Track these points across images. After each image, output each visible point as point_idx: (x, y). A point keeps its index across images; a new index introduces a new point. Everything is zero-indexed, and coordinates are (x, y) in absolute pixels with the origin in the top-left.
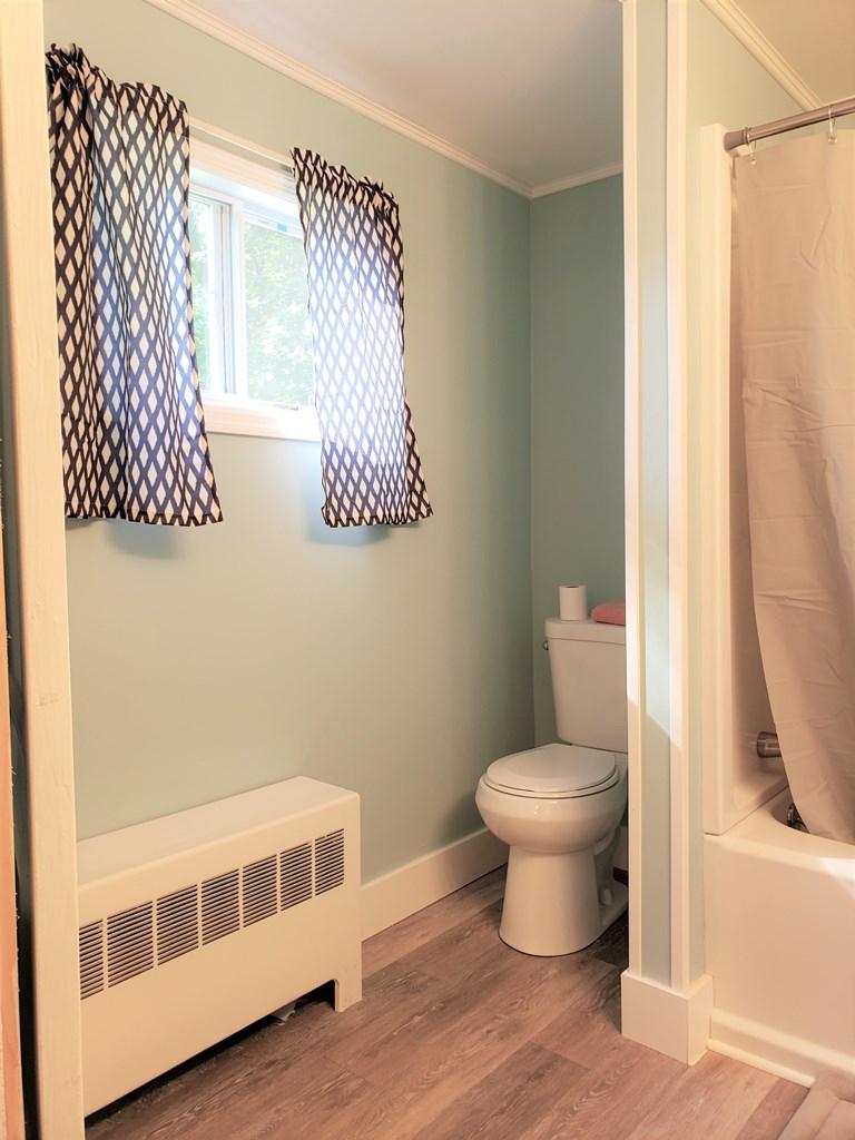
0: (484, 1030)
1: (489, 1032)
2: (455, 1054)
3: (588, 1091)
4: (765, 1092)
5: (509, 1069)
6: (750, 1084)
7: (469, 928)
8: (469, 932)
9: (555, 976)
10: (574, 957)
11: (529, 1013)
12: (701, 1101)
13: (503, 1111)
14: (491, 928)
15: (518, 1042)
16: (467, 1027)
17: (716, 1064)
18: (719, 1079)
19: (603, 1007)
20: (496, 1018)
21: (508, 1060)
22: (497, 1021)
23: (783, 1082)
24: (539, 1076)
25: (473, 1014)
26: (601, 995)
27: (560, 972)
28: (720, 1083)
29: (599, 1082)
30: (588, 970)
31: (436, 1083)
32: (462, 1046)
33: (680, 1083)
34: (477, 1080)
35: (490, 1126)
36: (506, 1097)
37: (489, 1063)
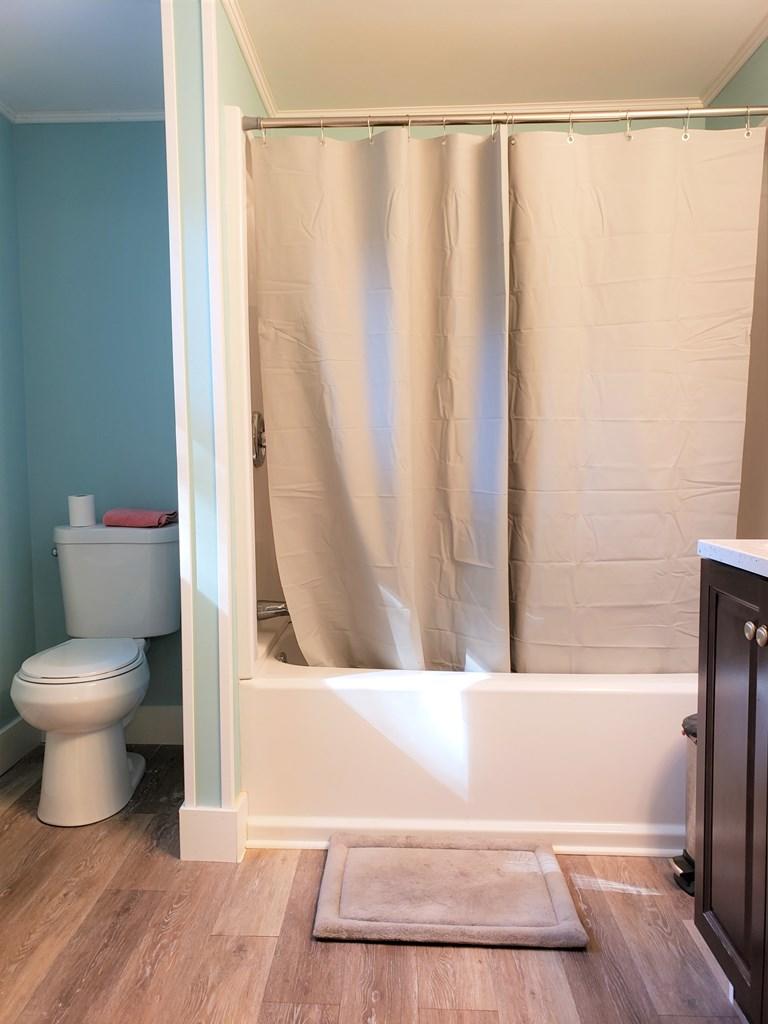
0: (61, 895)
1: (65, 895)
2: (42, 922)
3: (172, 905)
4: (297, 861)
5: (98, 914)
6: (284, 860)
7: (6, 824)
8: (6, 827)
9: (106, 836)
10: (117, 817)
11: (96, 869)
12: (257, 882)
13: (106, 946)
14: (28, 816)
15: (96, 895)
16: (43, 898)
17: (256, 856)
18: (263, 864)
19: (157, 846)
20: (66, 883)
21: (93, 909)
22: (69, 885)
23: (304, 851)
24: (126, 910)
25: (44, 886)
26: (152, 838)
27: (109, 832)
28: (264, 867)
29: (177, 897)
30: (133, 823)
31: (34, 949)
32: (45, 914)
33: (237, 877)
34: (73, 933)
35: (99, 960)
36: (104, 935)
37: (77, 916)
